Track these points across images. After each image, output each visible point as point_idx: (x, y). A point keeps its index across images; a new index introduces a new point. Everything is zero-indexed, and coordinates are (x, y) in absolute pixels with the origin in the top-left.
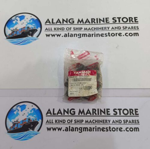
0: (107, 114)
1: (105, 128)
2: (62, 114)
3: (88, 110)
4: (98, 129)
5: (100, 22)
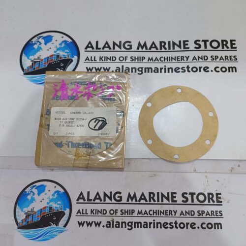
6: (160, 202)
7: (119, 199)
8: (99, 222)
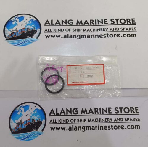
0: (109, 113)
1: (108, 126)
2: (65, 114)
3: (91, 109)
4: (101, 128)
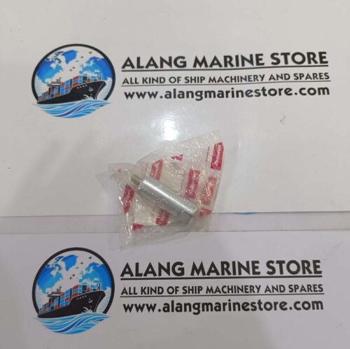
5: (243, 65)
6: (237, 275)
7: (180, 272)
8: (153, 305)
